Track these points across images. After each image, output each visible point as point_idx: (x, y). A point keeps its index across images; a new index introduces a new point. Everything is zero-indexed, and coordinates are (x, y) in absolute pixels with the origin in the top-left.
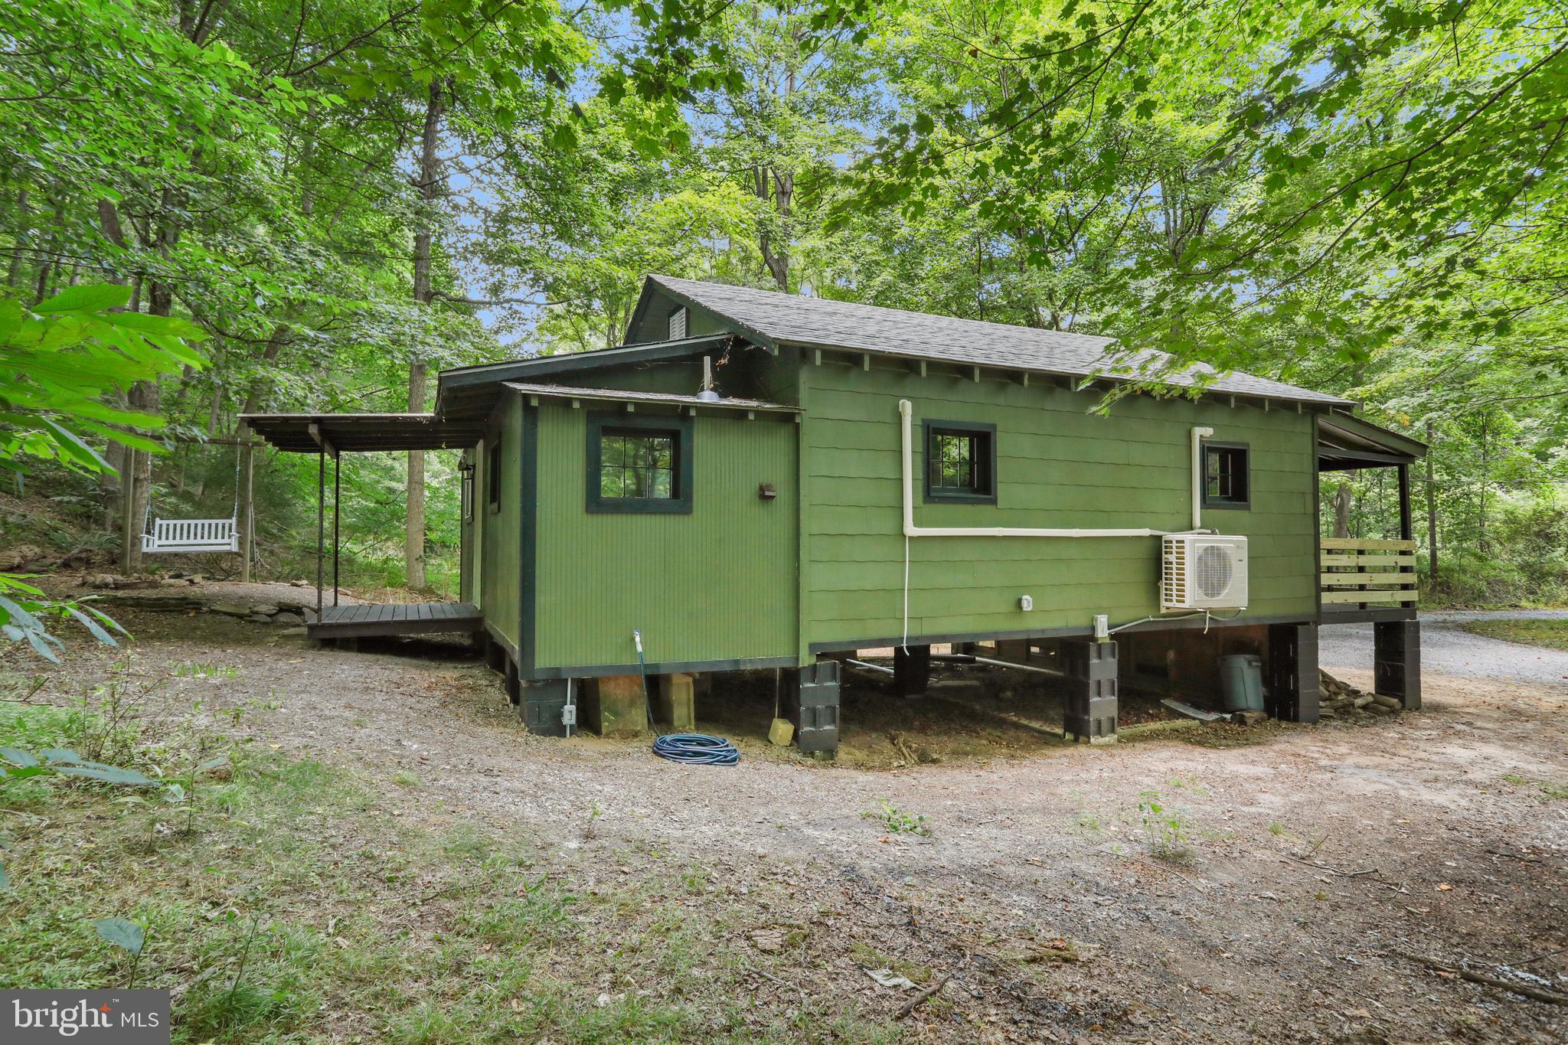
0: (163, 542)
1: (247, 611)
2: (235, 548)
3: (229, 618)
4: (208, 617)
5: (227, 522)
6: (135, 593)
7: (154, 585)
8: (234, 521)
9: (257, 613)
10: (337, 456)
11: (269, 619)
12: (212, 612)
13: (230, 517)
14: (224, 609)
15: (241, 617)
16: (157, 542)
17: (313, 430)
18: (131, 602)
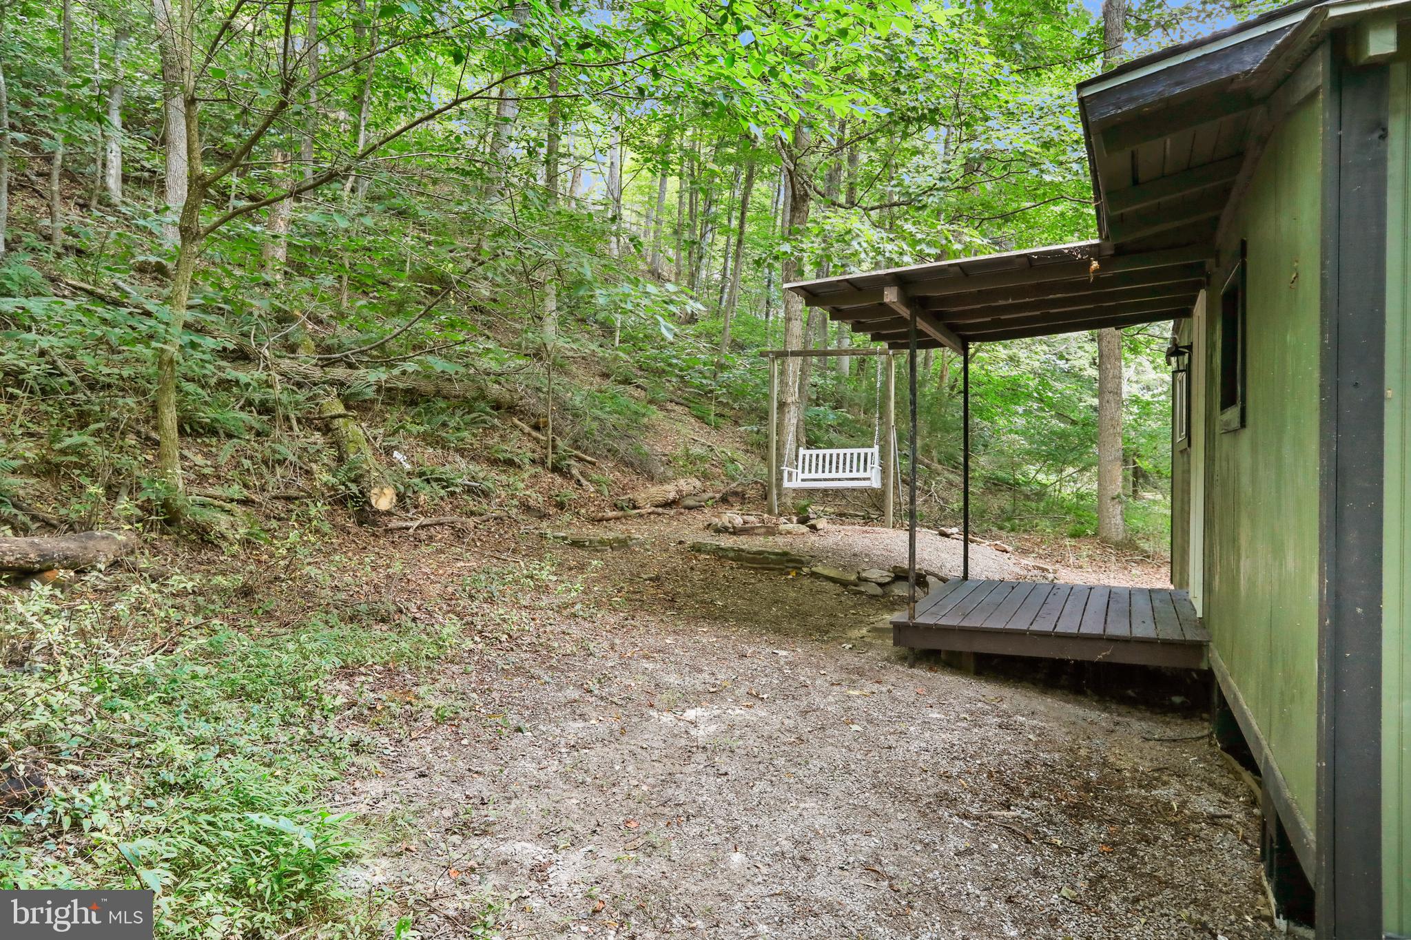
0: (807, 475)
1: (853, 577)
2: (876, 483)
3: (829, 586)
4: (806, 582)
5: (869, 451)
6: (743, 542)
7: (771, 531)
8: (876, 449)
9: (866, 580)
10: (965, 349)
11: (879, 591)
12: (814, 575)
13: (871, 446)
14: (826, 572)
15: (844, 584)
16: (801, 476)
17: (891, 296)
18: (731, 554)
